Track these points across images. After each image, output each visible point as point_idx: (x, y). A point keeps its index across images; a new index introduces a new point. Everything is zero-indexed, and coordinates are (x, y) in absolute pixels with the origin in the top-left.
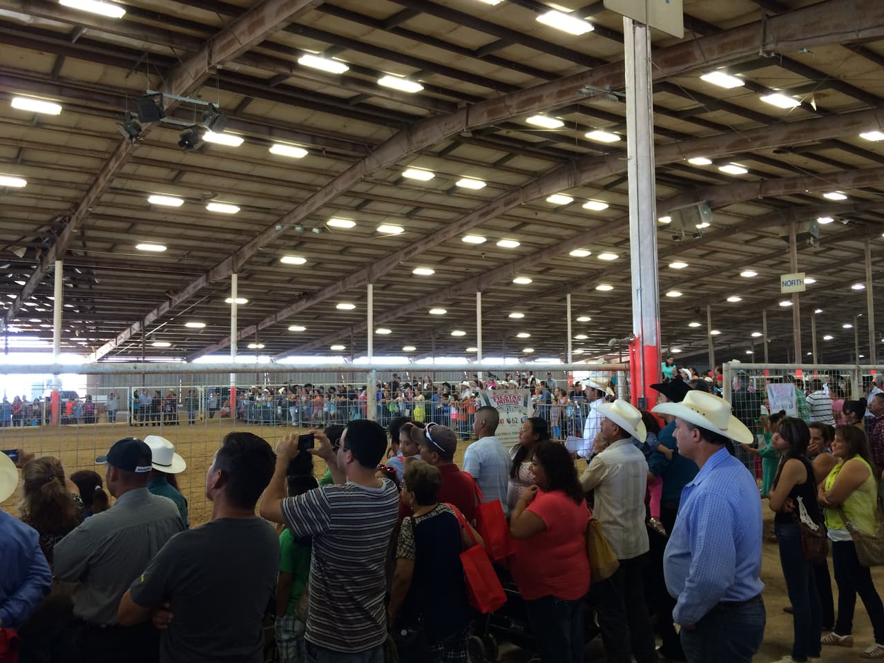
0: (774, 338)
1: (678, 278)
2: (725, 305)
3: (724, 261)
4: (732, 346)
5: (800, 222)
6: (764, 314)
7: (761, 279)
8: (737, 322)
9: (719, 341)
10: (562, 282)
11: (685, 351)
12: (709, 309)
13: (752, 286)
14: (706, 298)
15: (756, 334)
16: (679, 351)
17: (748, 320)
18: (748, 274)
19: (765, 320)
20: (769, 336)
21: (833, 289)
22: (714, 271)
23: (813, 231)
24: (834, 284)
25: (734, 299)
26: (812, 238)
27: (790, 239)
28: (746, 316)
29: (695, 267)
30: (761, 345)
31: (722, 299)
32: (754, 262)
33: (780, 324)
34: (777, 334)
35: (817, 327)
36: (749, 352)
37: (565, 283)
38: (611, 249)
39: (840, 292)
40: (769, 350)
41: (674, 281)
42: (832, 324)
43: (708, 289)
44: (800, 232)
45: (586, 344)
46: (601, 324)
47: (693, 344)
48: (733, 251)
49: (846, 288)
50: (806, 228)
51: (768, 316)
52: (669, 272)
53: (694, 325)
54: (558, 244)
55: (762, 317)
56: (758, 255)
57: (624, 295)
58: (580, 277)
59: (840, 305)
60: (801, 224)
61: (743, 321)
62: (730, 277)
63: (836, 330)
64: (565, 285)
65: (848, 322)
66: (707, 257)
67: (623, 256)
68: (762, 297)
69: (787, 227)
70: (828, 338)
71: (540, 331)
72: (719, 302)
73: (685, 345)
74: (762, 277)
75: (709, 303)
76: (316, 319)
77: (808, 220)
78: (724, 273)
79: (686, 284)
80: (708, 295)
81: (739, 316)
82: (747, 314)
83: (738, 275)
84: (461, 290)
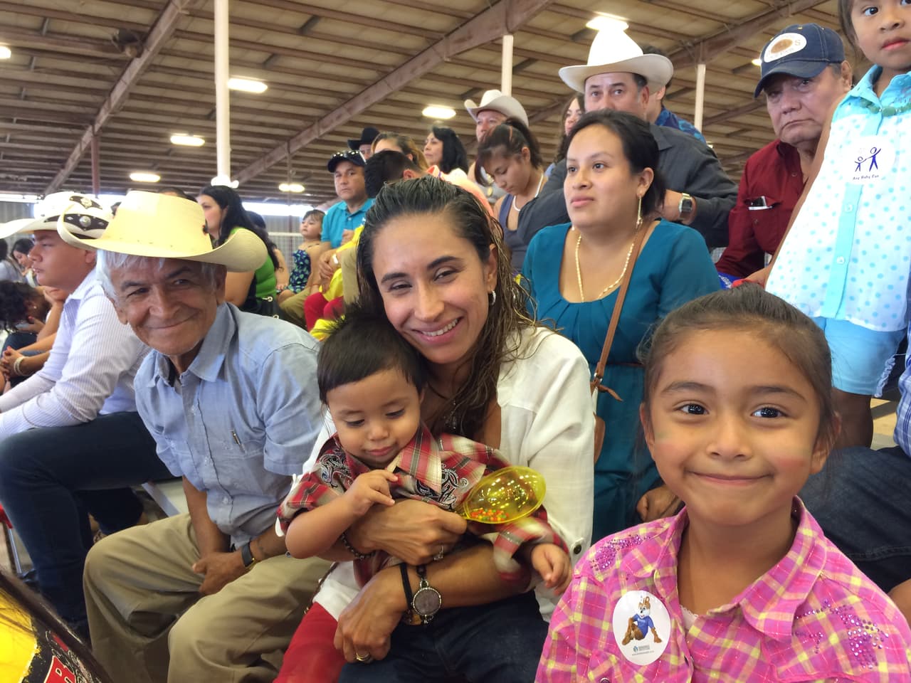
84: (470, 37)
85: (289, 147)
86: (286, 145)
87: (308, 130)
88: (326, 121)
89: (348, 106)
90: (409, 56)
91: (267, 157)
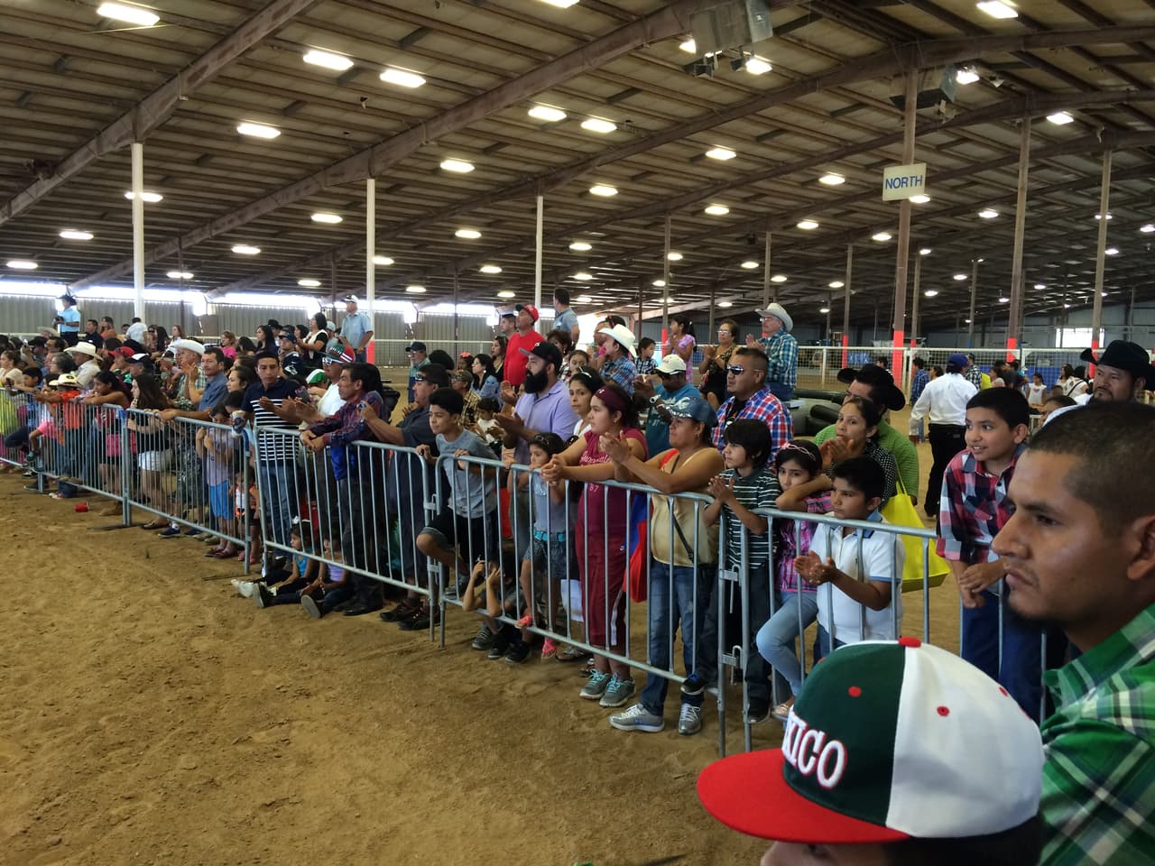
0: (860, 290)
1: (722, 180)
2: (794, 235)
3: (793, 151)
4: (802, 300)
5: (926, 70)
6: (850, 252)
7: (850, 192)
8: (809, 264)
9: (785, 292)
10: (530, 174)
11: (737, 304)
12: (768, 241)
13: (833, 204)
14: (765, 220)
15: (836, 285)
16: (729, 304)
17: (827, 261)
18: (833, 179)
19: (849, 260)
20: (853, 286)
21: (952, 215)
22: (777, 170)
23: (947, 88)
24: (955, 207)
25: (808, 225)
26: (943, 102)
27: (907, 101)
28: (824, 255)
29: (748, 161)
30: (842, 301)
31: (790, 223)
32: (840, 157)
33: (868, 270)
34: (865, 286)
35: (921, 276)
36: (824, 311)
37: (535, 177)
38: (600, 109)
39: (962, 222)
40: (851, 307)
41: (716, 185)
42: (940, 273)
43: (772, 205)
44: (925, 89)
45: (592, 288)
46: (610, 257)
47: (747, 295)
48: (811, 134)
49: (971, 216)
50: (936, 81)
51: (854, 256)
52: (705, 167)
53: (750, 265)
54: (499, 89)
55: (846, 257)
56: (850, 144)
57: (637, 208)
58: (560, 167)
59: (956, 242)
60: (929, 73)
61: (818, 263)
62: (803, 185)
63: (944, 283)
64: (536, 179)
65: (961, 271)
66: (767, 142)
67: (624, 127)
68: (851, 224)
69: (904, 78)
70: (931, 294)
71: (514, 264)
72: (785, 228)
73: (739, 297)
74: (851, 188)
75: (770, 229)
76: (101, 218)
77: (942, 67)
78: (793, 176)
79: (731, 192)
80: (768, 216)
81: (814, 253)
82: (825, 251)
83: (815, 181)
84: (342, 174)
85: (180, 243)
86: (177, 240)
87: (200, 230)
88: (218, 223)
89: (239, 212)
90: (293, 180)
91: (156, 250)
